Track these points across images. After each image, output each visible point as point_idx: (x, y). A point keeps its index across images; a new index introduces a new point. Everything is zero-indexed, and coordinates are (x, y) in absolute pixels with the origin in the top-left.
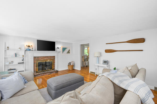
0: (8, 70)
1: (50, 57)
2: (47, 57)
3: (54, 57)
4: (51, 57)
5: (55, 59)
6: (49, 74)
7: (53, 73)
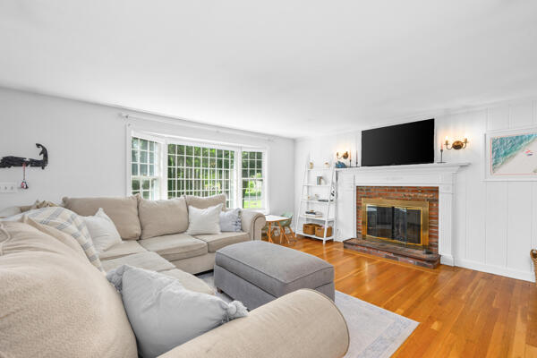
0: (307, 213)
1: (413, 191)
2: (398, 191)
3: (435, 190)
4: (417, 191)
5: (437, 200)
6: (387, 257)
7: (407, 262)
